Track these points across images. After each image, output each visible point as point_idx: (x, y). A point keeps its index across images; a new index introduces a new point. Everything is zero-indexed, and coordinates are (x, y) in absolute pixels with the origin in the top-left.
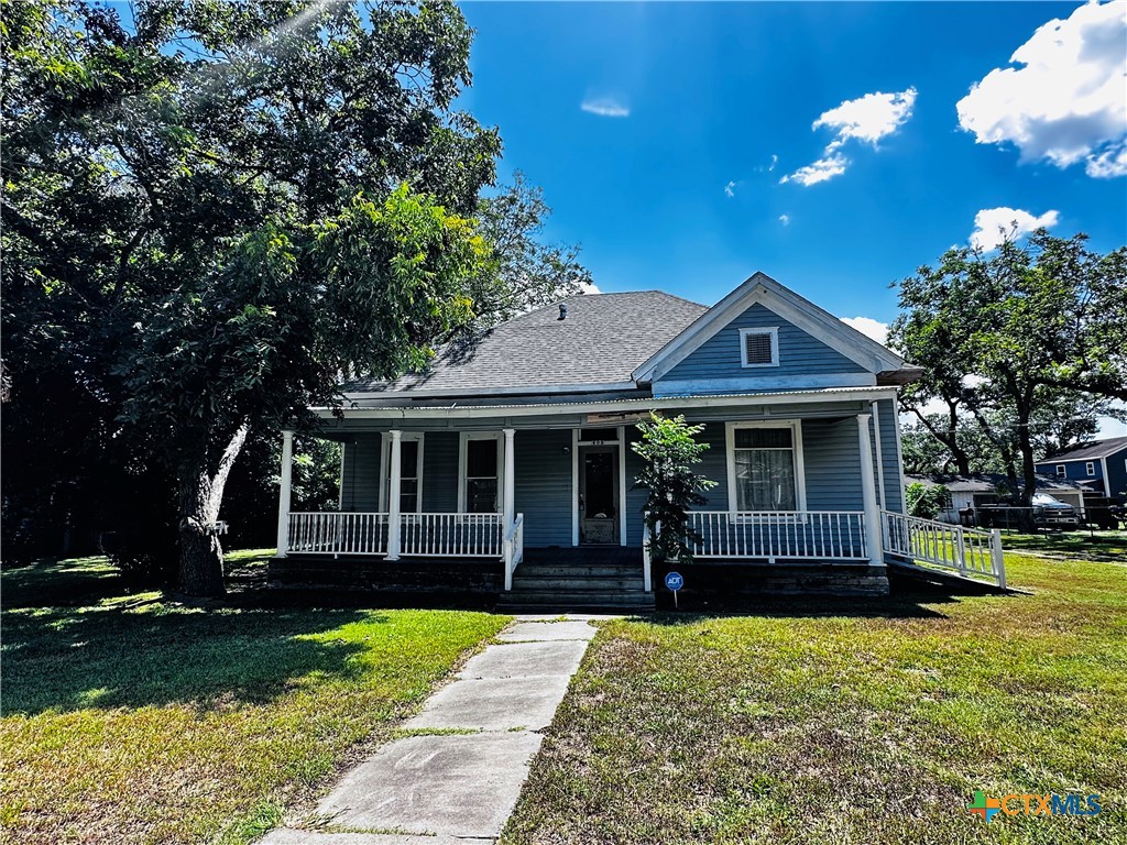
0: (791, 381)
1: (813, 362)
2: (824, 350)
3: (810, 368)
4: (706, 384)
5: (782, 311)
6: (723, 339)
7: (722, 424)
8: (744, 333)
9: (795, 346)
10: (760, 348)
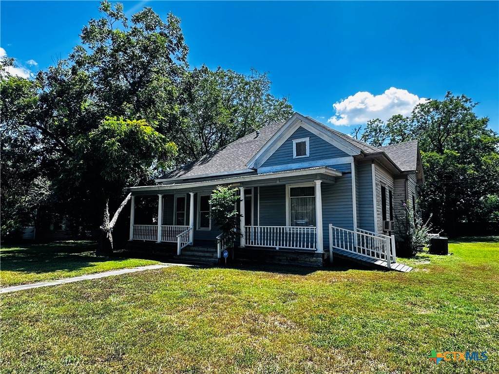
0: (313, 163)
1: (324, 153)
2: (330, 147)
3: (323, 156)
4: (279, 167)
5: (311, 129)
6: (287, 145)
7: (284, 185)
8: (295, 142)
9: (316, 146)
10: (301, 148)
